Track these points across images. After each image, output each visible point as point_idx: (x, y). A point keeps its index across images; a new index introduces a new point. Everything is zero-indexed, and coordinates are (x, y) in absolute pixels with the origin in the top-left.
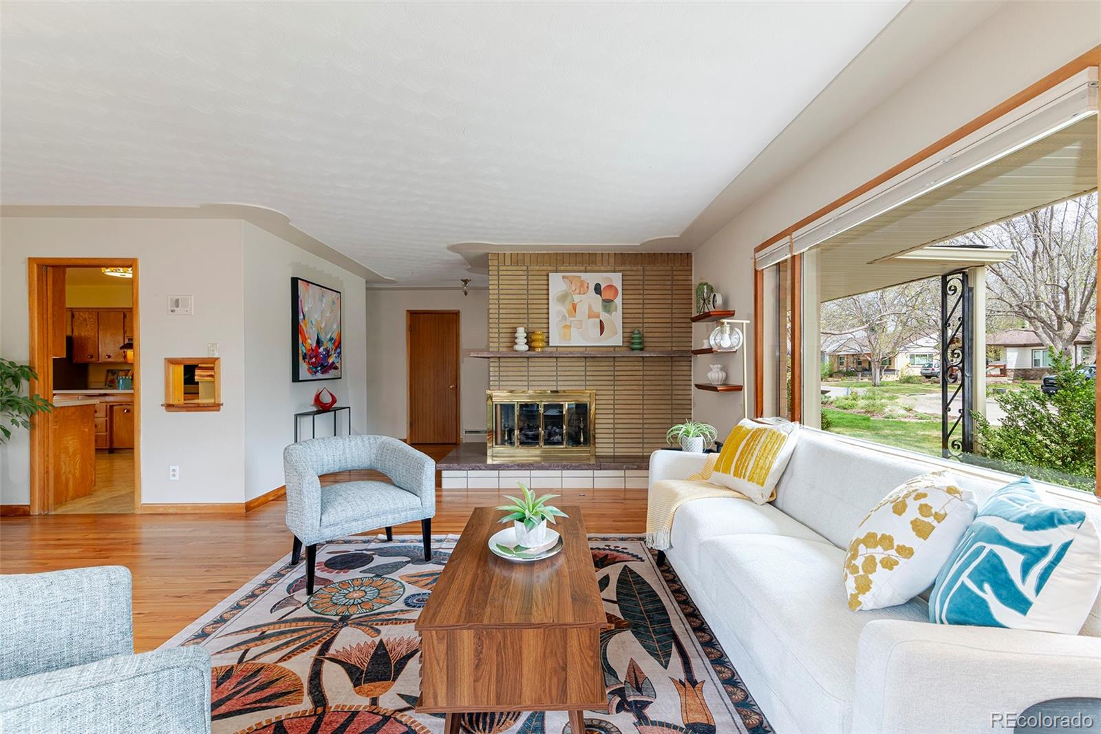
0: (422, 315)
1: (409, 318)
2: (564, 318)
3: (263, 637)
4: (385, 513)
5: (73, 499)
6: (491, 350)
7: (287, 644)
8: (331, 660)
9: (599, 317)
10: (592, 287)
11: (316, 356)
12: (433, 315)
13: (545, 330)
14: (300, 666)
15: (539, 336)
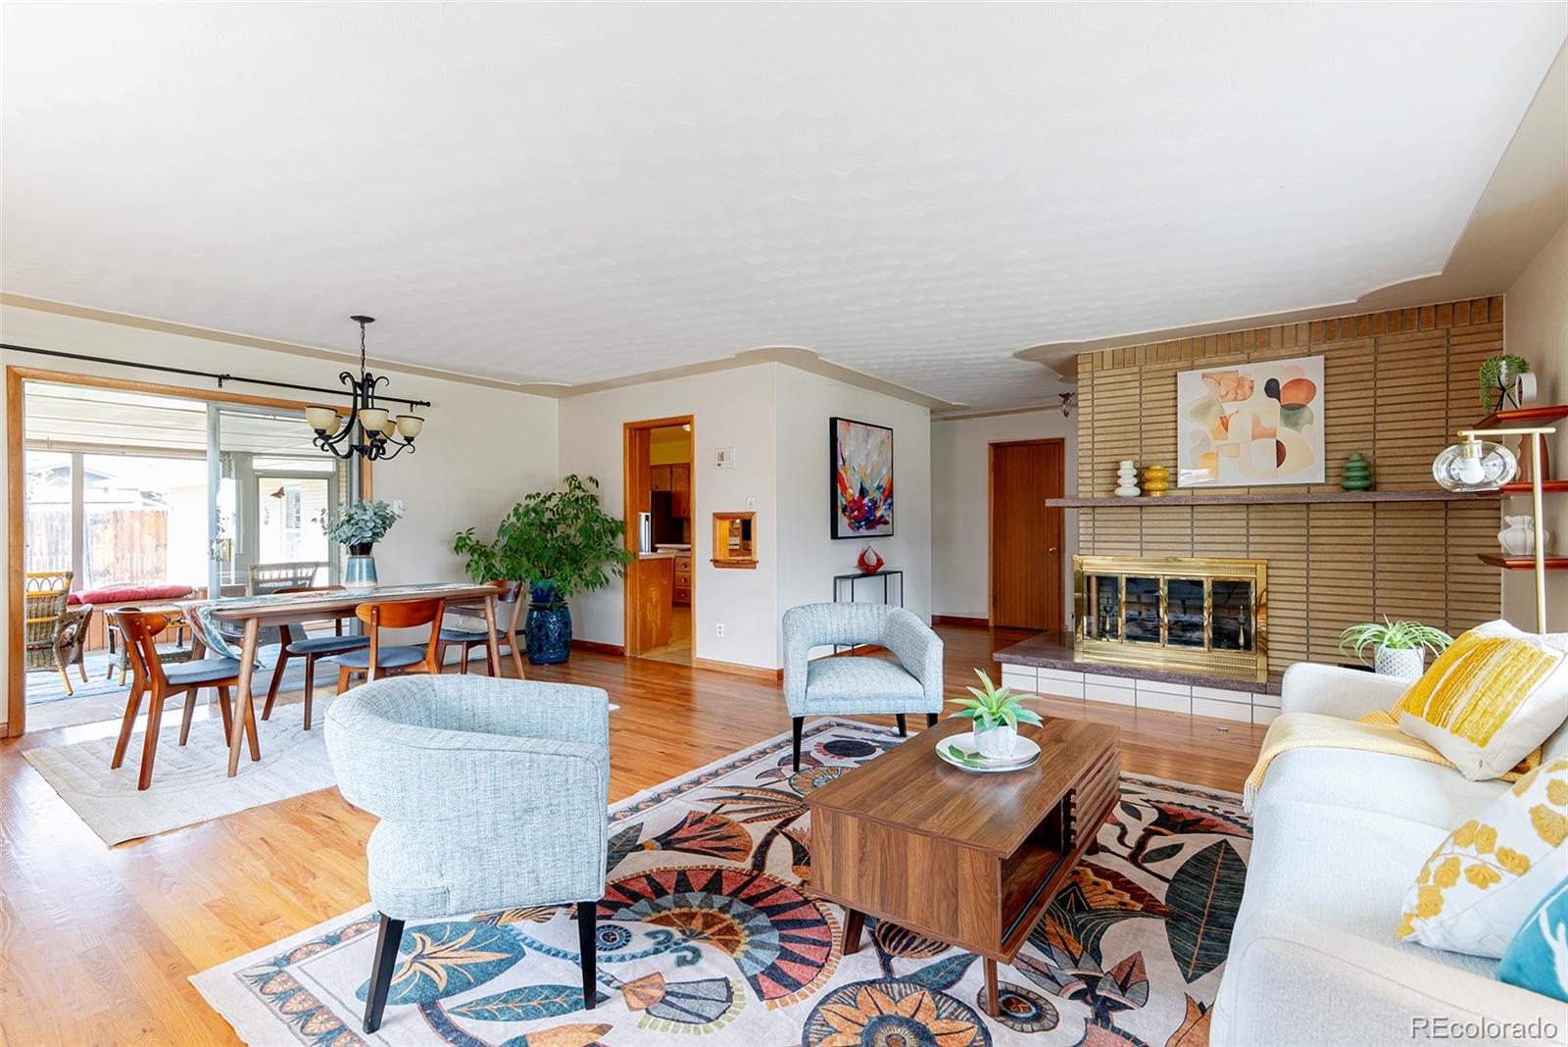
0: (1010, 449)
1: (992, 454)
2: (1205, 441)
3: (739, 798)
4: (878, 696)
5: (656, 646)
6: (1081, 495)
7: (756, 810)
8: (785, 835)
9: (1274, 436)
10: (1260, 386)
11: (859, 509)
12: (1025, 448)
13: (1171, 463)
14: (757, 832)
15: (1156, 472)
